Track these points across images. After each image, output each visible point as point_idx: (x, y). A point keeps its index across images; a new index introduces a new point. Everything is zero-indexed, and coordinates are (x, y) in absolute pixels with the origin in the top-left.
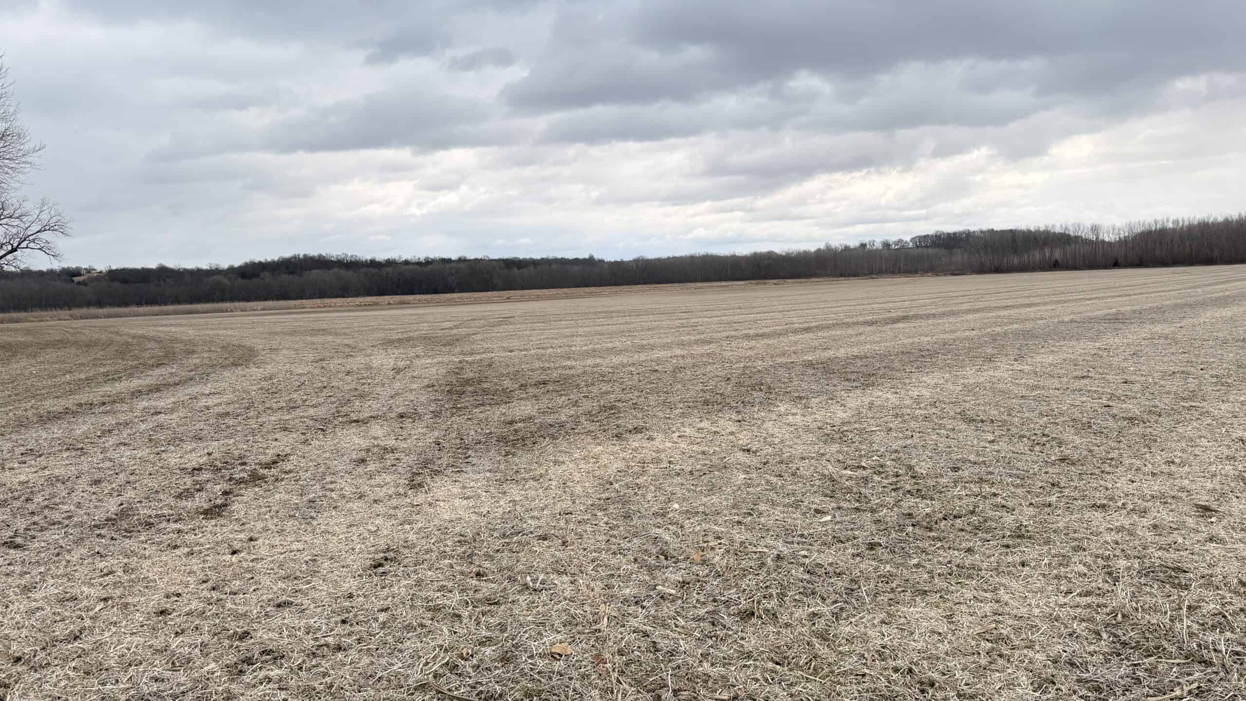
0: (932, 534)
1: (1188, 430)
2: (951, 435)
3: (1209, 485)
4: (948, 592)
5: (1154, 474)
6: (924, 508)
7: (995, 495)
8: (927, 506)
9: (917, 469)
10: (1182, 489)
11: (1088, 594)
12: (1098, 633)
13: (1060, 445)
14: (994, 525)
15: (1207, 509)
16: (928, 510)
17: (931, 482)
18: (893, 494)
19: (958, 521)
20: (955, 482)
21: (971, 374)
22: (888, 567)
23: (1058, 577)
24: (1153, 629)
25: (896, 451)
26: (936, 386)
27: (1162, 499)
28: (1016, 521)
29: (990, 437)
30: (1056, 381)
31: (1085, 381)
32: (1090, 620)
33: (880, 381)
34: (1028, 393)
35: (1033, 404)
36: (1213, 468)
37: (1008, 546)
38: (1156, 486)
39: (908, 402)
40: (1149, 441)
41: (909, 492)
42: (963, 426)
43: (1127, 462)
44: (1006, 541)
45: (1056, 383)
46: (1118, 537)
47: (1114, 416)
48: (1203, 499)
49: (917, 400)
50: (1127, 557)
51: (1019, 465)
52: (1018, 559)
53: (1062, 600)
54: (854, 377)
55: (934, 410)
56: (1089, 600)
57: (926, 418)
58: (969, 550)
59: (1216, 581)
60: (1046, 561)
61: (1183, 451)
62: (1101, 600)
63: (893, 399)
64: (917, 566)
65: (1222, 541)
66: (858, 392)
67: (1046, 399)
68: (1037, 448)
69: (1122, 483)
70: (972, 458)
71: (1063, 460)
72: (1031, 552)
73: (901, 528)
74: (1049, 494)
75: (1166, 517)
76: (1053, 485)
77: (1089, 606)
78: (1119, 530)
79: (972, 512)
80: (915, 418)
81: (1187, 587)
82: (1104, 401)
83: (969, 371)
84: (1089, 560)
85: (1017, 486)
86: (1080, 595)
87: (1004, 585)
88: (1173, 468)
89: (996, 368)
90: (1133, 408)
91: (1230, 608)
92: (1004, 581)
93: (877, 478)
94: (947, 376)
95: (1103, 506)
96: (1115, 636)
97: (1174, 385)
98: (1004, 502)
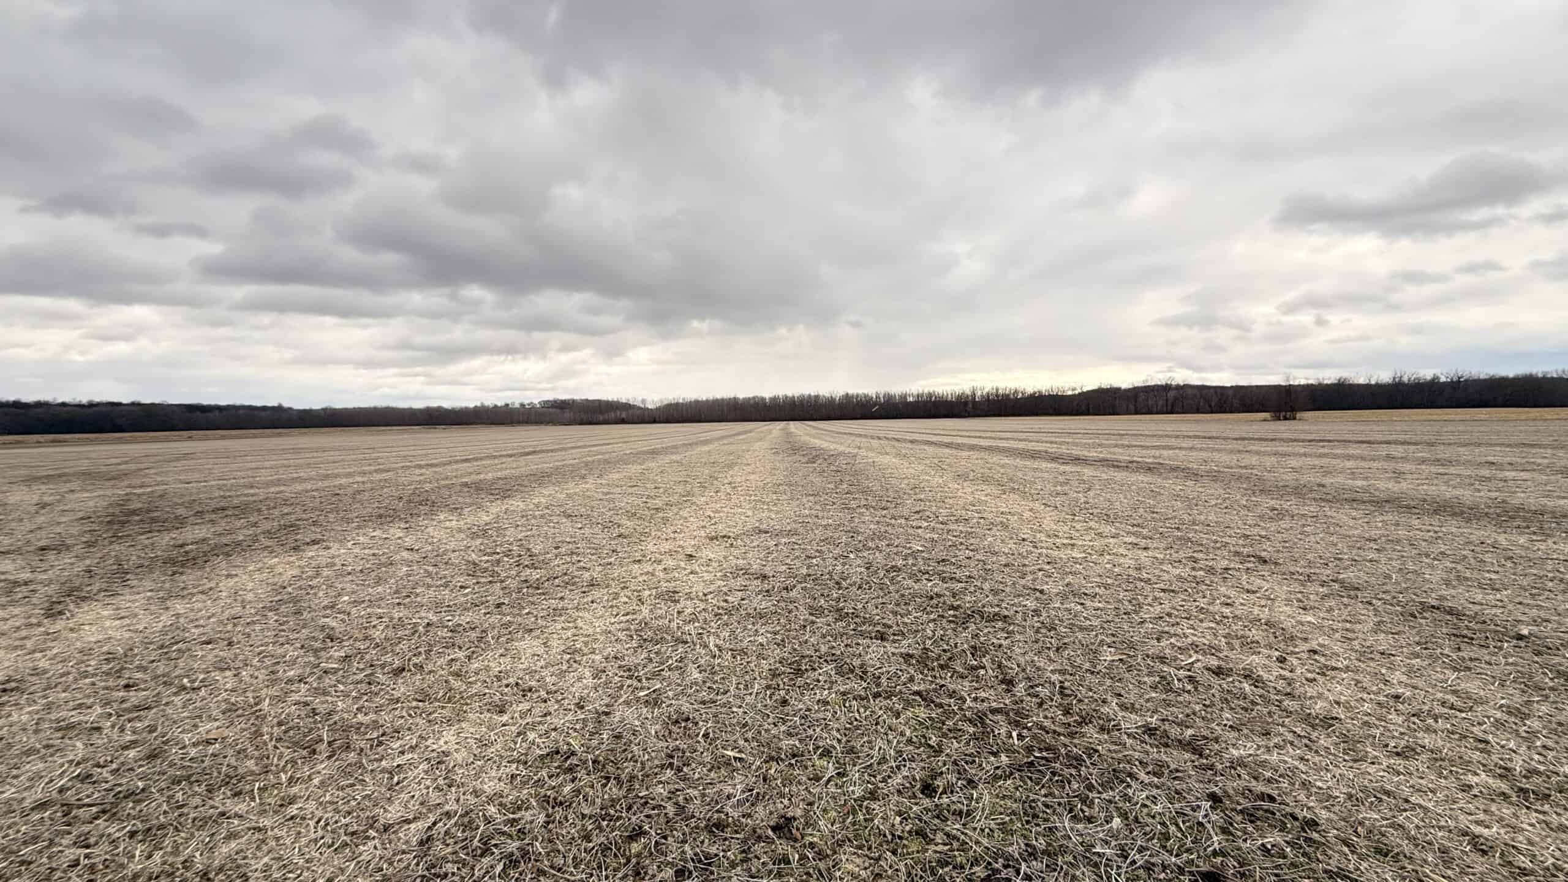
0: (539, 591)
1: (684, 513)
2: (556, 526)
3: (693, 543)
4: (546, 627)
5: (667, 539)
6: (536, 575)
7: (579, 561)
8: (538, 574)
9: (533, 550)
10: (680, 546)
11: (627, 614)
12: (631, 636)
13: (619, 526)
14: (578, 580)
15: (691, 556)
16: (538, 576)
17: (541, 558)
18: (516, 568)
19: (557, 581)
20: (556, 556)
21: (572, 487)
22: (508, 618)
23: (612, 607)
24: (659, 629)
25: (521, 540)
26: (550, 495)
27: (670, 553)
28: (590, 576)
29: (580, 526)
30: (619, 489)
31: (636, 488)
32: (628, 629)
33: (514, 494)
34: (604, 497)
35: (606, 503)
36: (695, 533)
37: (584, 592)
38: (666, 546)
39: (532, 506)
40: (665, 520)
41: (527, 566)
42: (564, 520)
43: (653, 534)
44: (583, 589)
45: (618, 490)
46: (645, 578)
47: (648, 508)
48: (689, 551)
49: (537, 506)
50: (650, 589)
51: (595, 541)
52: (590, 599)
53: (613, 620)
54: (497, 491)
55: (547, 511)
56: (628, 617)
57: (542, 517)
58: (562, 598)
59: (693, 595)
60: (606, 598)
61: (681, 525)
62: (635, 617)
63: (522, 505)
64: (527, 614)
65: (697, 573)
66: (499, 502)
67: (613, 500)
68: (606, 530)
69: (650, 547)
70: (568, 540)
71: (619, 536)
72: (596, 594)
73: (519, 590)
74: (611, 557)
75: (670, 563)
76: (613, 551)
77: (628, 621)
78: (647, 573)
79: (565, 574)
80: (534, 517)
81: (678, 601)
82: (644, 500)
83: (571, 485)
84: (629, 594)
85: (592, 555)
86: (623, 615)
87: (581, 618)
88: (676, 535)
89: (586, 483)
90: (659, 503)
91: (698, 609)
92: (581, 614)
93: (506, 559)
94: (557, 489)
95: (639, 561)
96: (641, 636)
97: (680, 489)
98: (584, 565)
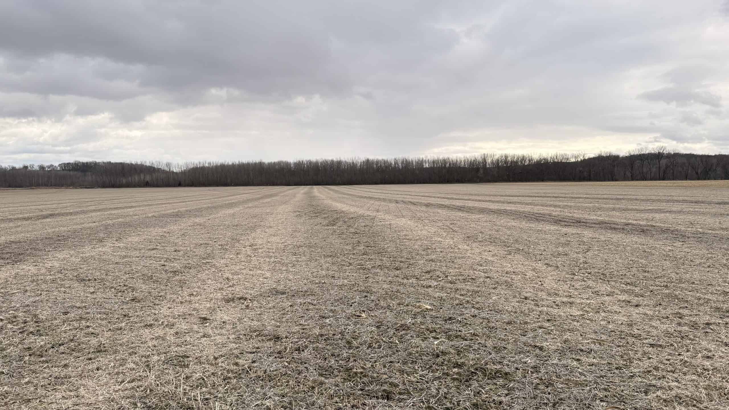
0: (44, 359)
1: (203, 276)
2: (68, 290)
3: (208, 305)
4: (46, 396)
5: (182, 303)
6: (41, 342)
7: (88, 327)
8: (43, 340)
9: (40, 316)
10: (194, 309)
11: (133, 381)
12: (135, 404)
13: (133, 290)
14: (84, 346)
15: (205, 319)
16: (42, 343)
17: (47, 324)
18: (20, 336)
19: (62, 347)
20: (64, 322)
21: (88, 251)
22: (6, 388)
23: (118, 373)
24: (165, 395)
25: (28, 306)
26: (64, 259)
27: (184, 316)
28: (99, 341)
29: (92, 290)
30: (138, 252)
31: (154, 252)
32: (133, 397)
33: (26, 258)
34: (120, 261)
35: (122, 267)
36: (211, 296)
37: (90, 359)
38: (181, 309)
39: (43, 271)
40: (182, 284)
41: (31, 332)
42: (76, 285)
43: (168, 297)
44: (90, 356)
45: (137, 253)
46: (155, 342)
47: (166, 271)
48: (204, 314)
49: (49, 270)
50: (159, 354)
51: (107, 306)
52: (95, 366)
53: (118, 387)
54: (7, 256)
55: (60, 275)
56: (133, 384)
57: (53, 281)
58: (66, 366)
59: (203, 360)
60: (112, 364)
61: (199, 287)
62: (140, 383)
63: (33, 270)
64: (27, 383)
65: (209, 336)
66: (8, 267)
67: (130, 264)
68: (120, 294)
69: (164, 311)
70: (78, 305)
71: (133, 300)
72: (103, 360)
73: (21, 358)
74: (122, 322)
75: (183, 326)
76: (125, 316)
77: (133, 388)
78: (157, 338)
79: (72, 340)
80: (45, 282)
81: (187, 366)
82: (162, 263)
83: (87, 248)
84: (137, 359)
85: (102, 320)
86: (129, 382)
87: (84, 385)
88: (192, 298)
89: (104, 246)
90: (177, 265)
91: (207, 374)
92: (84, 382)
93: (9, 326)
94: (72, 252)
95: (151, 325)
96: (145, 403)
97: (201, 251)
98: (93, 331)
